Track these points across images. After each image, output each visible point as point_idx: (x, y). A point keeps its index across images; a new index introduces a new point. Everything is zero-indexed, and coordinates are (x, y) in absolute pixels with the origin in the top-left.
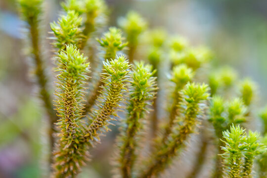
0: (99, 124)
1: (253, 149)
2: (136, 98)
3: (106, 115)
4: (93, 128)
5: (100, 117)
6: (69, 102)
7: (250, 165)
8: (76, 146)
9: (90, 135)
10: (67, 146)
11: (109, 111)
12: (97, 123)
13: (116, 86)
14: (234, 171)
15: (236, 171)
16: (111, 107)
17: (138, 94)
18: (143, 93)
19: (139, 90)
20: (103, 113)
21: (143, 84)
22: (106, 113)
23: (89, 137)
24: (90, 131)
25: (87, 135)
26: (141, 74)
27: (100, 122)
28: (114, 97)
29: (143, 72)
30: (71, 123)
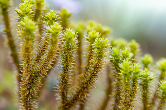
0: (46, 64)
1: (137, 73)
2: (66, 48)
3: (49, 58)
4: (42, 67)
5: (46, 60)
6: (27, 50)
7: (136, 83)
8: (33, 78)
9: (41, 71)
10: (28, 78)
11: (51, 56)
12: (44, 63)
13: (54, 40)
14: (127, 87)
15: (128, 86)
16: (52, 53)
17: (68, 46)
18: (70, 44)
19: (68, 43)
20: (47, 57)
21: (70, 39)
22: (49, 57)
23: (40, 72)
24: (41, 68)
25: (39, 71)
26: (69, 34)
27: (46, 63)
28: (53, 47)
29: (70, 33)
30: (29, 63)
